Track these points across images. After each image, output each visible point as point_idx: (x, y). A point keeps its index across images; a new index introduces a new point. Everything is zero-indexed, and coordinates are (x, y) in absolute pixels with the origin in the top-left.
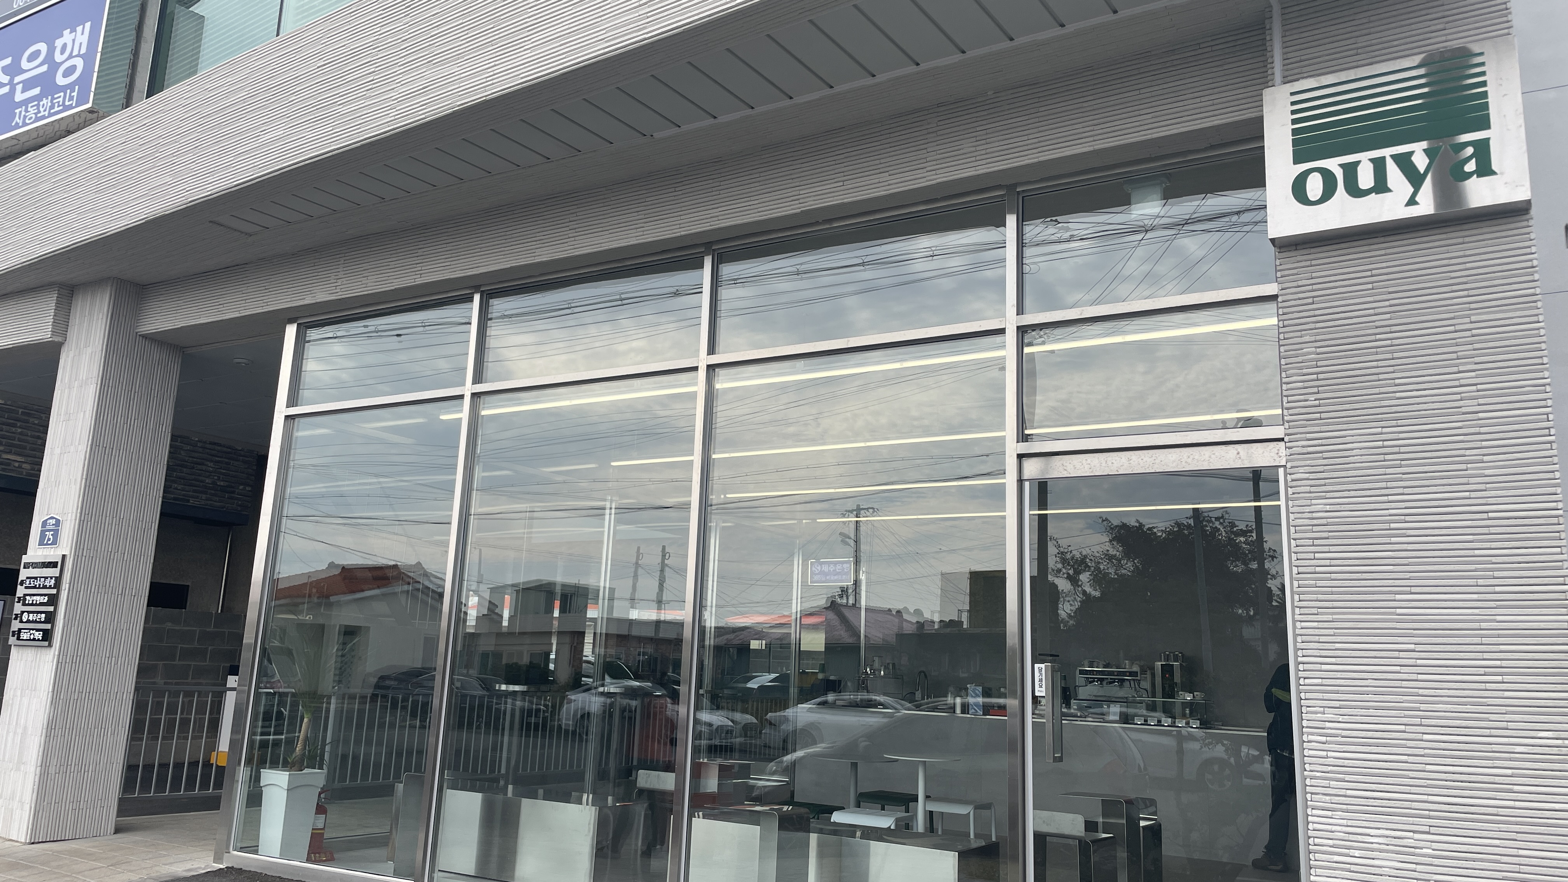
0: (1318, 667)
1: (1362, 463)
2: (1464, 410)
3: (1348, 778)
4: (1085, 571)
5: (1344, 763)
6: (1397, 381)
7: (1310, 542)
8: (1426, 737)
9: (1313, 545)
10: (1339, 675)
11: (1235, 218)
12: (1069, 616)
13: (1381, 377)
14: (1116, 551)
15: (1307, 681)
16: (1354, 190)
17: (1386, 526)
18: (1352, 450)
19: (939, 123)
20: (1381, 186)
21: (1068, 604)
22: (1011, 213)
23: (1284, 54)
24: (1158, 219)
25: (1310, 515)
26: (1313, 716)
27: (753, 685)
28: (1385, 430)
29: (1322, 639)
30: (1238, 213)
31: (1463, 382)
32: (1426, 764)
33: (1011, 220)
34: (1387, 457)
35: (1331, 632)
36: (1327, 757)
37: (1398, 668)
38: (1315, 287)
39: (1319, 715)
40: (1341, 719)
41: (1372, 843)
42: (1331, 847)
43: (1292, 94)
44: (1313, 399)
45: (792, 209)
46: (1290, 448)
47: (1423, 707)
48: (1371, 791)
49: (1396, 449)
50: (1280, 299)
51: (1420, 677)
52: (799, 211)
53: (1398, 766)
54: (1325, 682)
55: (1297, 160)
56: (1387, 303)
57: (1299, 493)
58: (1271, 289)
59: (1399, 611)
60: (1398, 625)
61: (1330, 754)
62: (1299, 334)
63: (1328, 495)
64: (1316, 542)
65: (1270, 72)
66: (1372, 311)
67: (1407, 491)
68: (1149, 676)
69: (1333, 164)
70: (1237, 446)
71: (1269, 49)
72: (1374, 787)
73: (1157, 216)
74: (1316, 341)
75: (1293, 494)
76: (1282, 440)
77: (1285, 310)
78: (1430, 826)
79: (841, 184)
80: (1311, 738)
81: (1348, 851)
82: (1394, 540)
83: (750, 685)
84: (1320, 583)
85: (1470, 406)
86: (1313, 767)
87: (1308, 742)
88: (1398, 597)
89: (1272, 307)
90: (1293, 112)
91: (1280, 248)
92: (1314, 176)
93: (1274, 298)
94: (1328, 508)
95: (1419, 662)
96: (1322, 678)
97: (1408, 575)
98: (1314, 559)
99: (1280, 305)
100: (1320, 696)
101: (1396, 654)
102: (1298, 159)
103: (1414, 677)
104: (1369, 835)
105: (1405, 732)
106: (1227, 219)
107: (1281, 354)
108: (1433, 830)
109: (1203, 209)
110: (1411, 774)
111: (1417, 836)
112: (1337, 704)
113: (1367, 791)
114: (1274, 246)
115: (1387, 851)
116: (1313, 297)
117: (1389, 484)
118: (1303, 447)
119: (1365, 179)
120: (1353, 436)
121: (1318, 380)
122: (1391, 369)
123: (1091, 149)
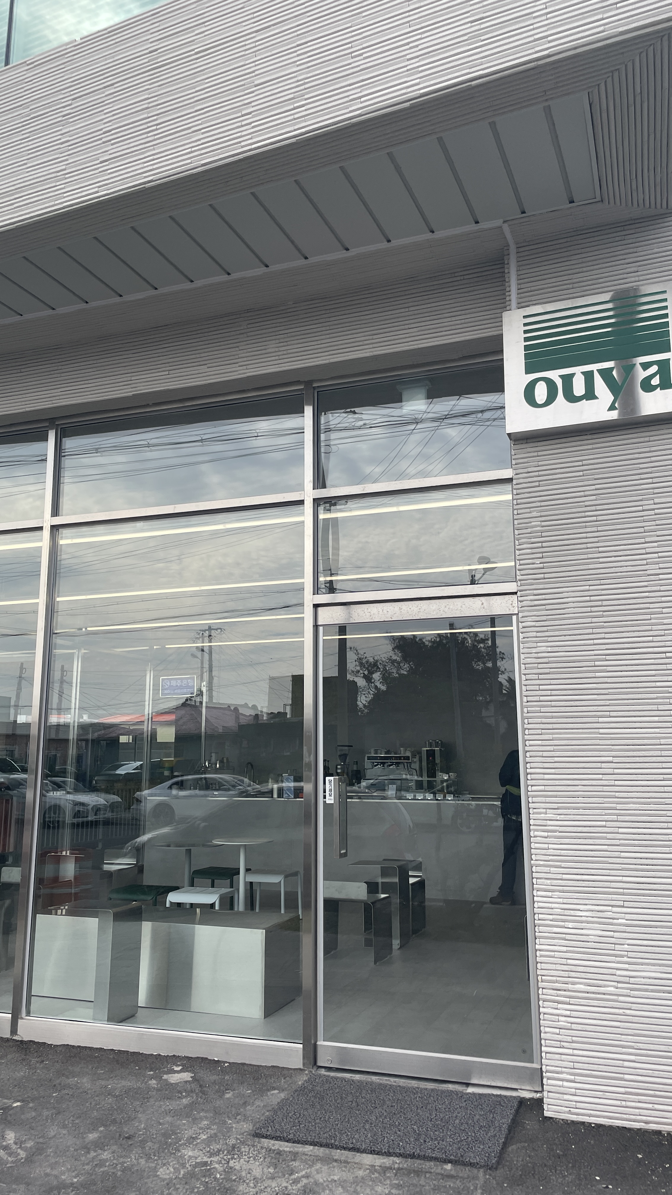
0: (541, 776)
1: (574, 613)
2: (649, 572)
3: (563, 865)
4: (376, 671)
5: (560, 853)
6: (601, 549)
7: (536, 677)
8: (621, 830)
9: (539, 679)
10: (557, 782)
11: (480, 415)
12: (365, 706)
13: (589, 545)
14: (397, 657)
15: (534, 788)
16: (571, 397)
17: (592, 664)
18: (568, 603)
19: (249, 326)
20: (590, 394)
21: (364, 696)
22: (309, 404)
23: (519, 284)
24: (425, 414)
25: (536, 655)
26: (538, 816)
27: (121, 771)
28: (591, 588)
29: (545, 754)
30: (482, 412)
31: (648, 550)
32: (621, 852)
33: (309, 411)
34: (593, 609)
35: (551, 748)
36: (548, 849)
37: (601, 776)
38: (541, 473)
39: (542, 815)
40: (558, 817)
41: (581, 916)
42: (551, 920)
43: (525, 317)
44: (539, 562)
45: (125, 393)
46: (521, 601)
47: (619, 806)
48: (581, 874)
49: (600, 603)
50: (514, 482)
51: (617, 783)
52: (131, 394)
53: (601, 854)
54: (547, 788)
55: (528, 372)
56: (593, 487)
57: (528, 638)
58: (507, 473)
59: (601, 731)
60: (601, 742)
61: (551, 846)
62: (528, 510)
63: (550, 639)
64: (541, 676)
65: (508, 299)
66: (582, 494)
67: (607, 636)
68: (416, 759)
69: (555, 375)
70: (482, 598)
71: (507, 280)
72: (582, 871)
73: (425, 412)
74: (541, 516)
75: (524, 638)
76: (516, 593)
77: (519, 491)
78: (624, 901)
79: (167, 373)
80: (536, 833)
81: (564, 923)
82: (598, 674)
83: (118, 772)
84: (543, 710)
85: (653, 569)
86: (538, 857)
87: (534, 837)
88: (601, 720)
89: (508, 487)
90: (525, 332)
91: (515, 440)
92: (541, 384)
93: (509, 480)
94: (549, 649)
95: (616, 771)
96: (545, 786)
97: (608, 702)
98: (539, 690)
99: (515, 487)
100: (543, 799)
101: (599, 765)
102: (529, 370)
103: (612, 783)
104: (579, 910)
105: (605, 827)
106: (474, 416)
107: (515, 526)
108: (626, 904)
109: (457, 408)
110: (610, 860)
111: (615, 909)
112: (556, 806)
113: (577, 874)
114: (511, 440)
115: (593, 923)
116: (539, 481)
117: (595, 631)
118: (531, 600)
119: (579, 388)
120: (568, 592)
121: (542, 547)
122: (596, 539)
123: (371, 354)
